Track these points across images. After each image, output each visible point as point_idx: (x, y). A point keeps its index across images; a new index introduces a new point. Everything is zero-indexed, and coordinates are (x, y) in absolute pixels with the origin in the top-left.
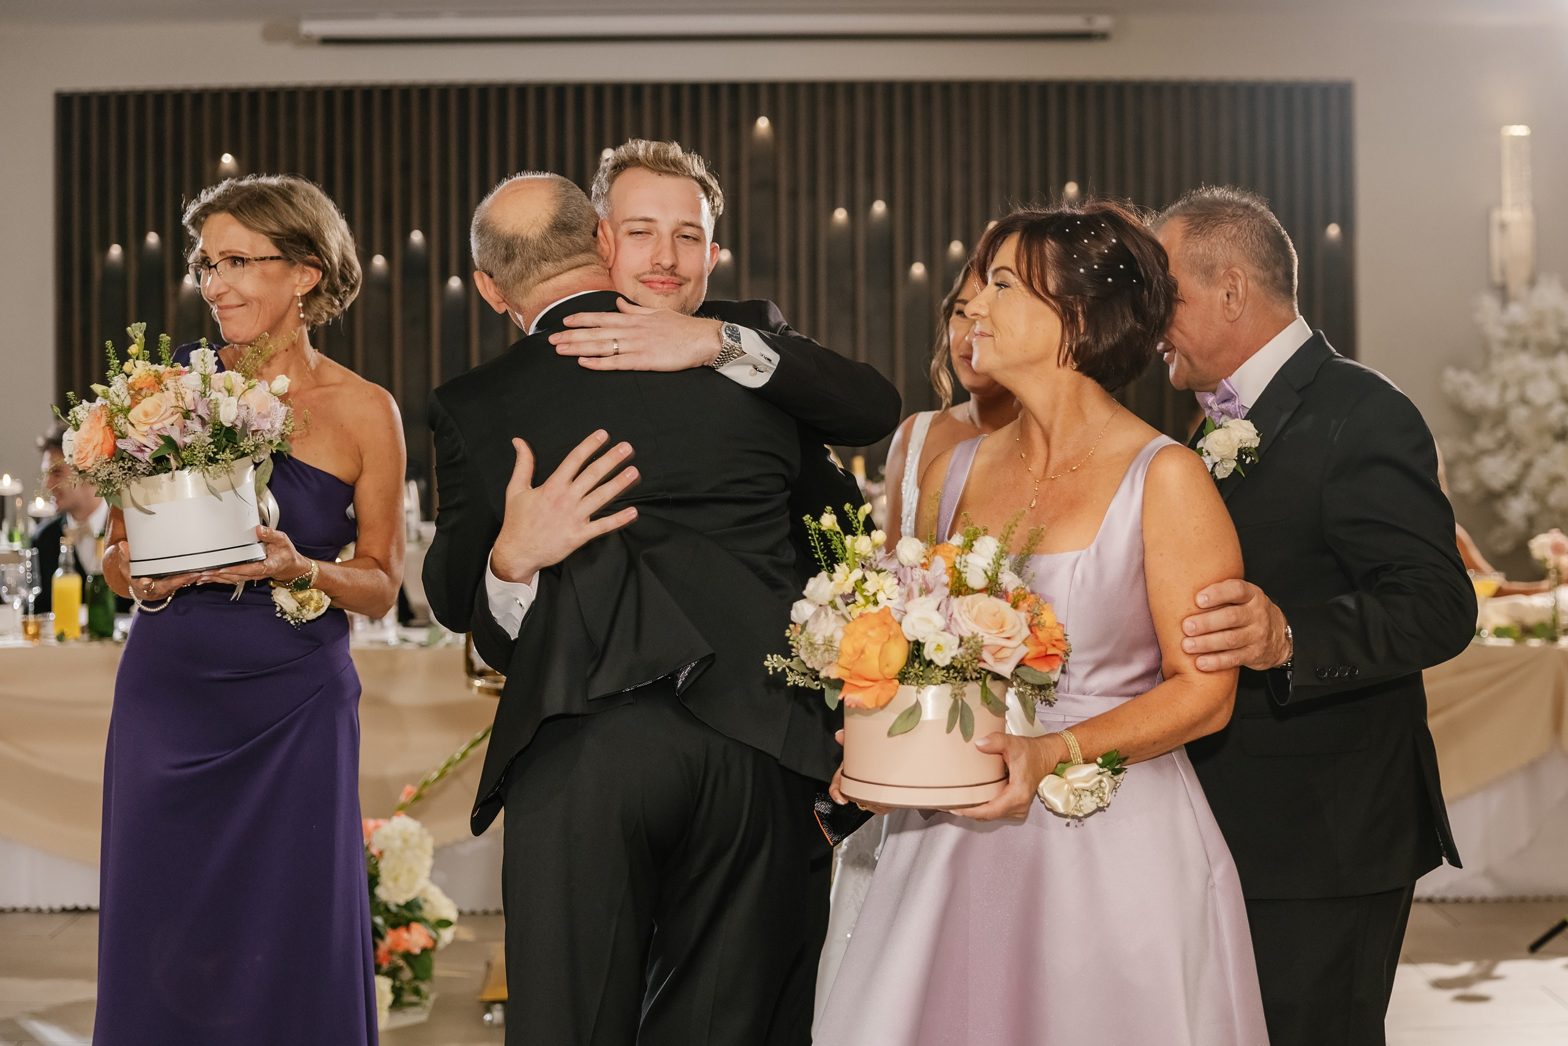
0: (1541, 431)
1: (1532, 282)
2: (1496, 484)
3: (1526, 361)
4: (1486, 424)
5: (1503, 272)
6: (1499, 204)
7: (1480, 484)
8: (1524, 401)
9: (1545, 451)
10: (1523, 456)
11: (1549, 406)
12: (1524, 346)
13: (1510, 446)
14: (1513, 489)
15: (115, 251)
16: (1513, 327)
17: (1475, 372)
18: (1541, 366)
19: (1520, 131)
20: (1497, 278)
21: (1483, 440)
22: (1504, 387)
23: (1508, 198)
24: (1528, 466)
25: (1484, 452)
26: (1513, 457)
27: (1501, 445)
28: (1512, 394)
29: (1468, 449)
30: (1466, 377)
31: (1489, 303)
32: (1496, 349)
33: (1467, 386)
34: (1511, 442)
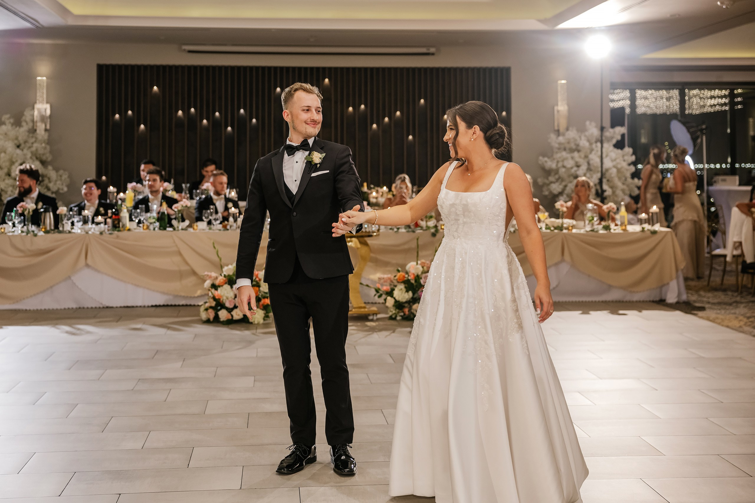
0: (569, 176)
1: (567, 129)
2: (556, 192)
3: (564, 154)
4: (553, 174)
5: (558, 126)
6: (557, 105)
7: (551, 192)
8: (564, 167)
9: (571, 182)
10: (564, 184)
11: (572, 168)
12: (565, 149)
13: (560, 180)
14: (561, 193)
15: (117, 116)
16: (560, 144)
17: (549, 158)
18: (569, 156)
19: (564, 82)
20: (556, 128)
21: (551, 179)
22: (558, 162)
23: (560, 103)
24: (566, 186)
25: (552, 182)
26: (560, 184)
27: (557, 180)
28: (560, 164)
29: (547, 182)
30: (546, 159)
31: (553, 136)
32: (555, 150)
33: (546, 162)
34: (560, 179)
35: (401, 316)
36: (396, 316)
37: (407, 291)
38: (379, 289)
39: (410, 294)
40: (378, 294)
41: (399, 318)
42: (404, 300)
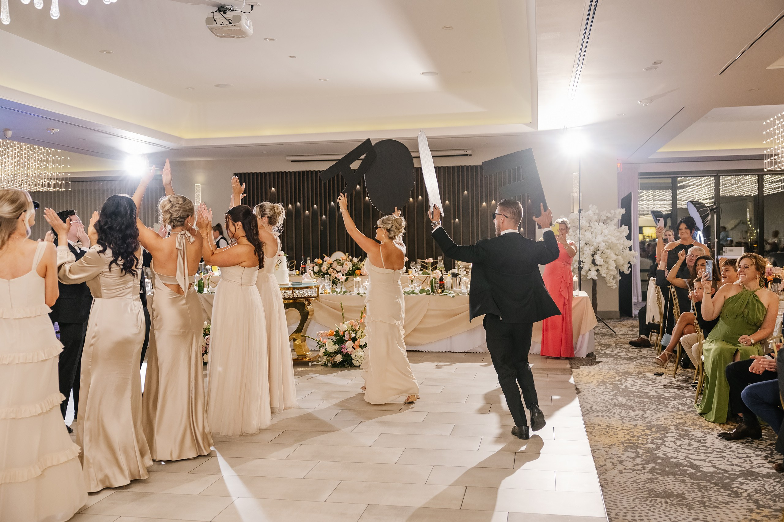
5: (573, 209)
6: (572, 192)
20: (572, 211)
23: (574, 190)
35: (331, 363)
36: (328, 363)
37: (335, 343)
38: (321, 342)
39: (337, 346)
40: (320, 346)
41: (329, 365)
42: (332, 351)
